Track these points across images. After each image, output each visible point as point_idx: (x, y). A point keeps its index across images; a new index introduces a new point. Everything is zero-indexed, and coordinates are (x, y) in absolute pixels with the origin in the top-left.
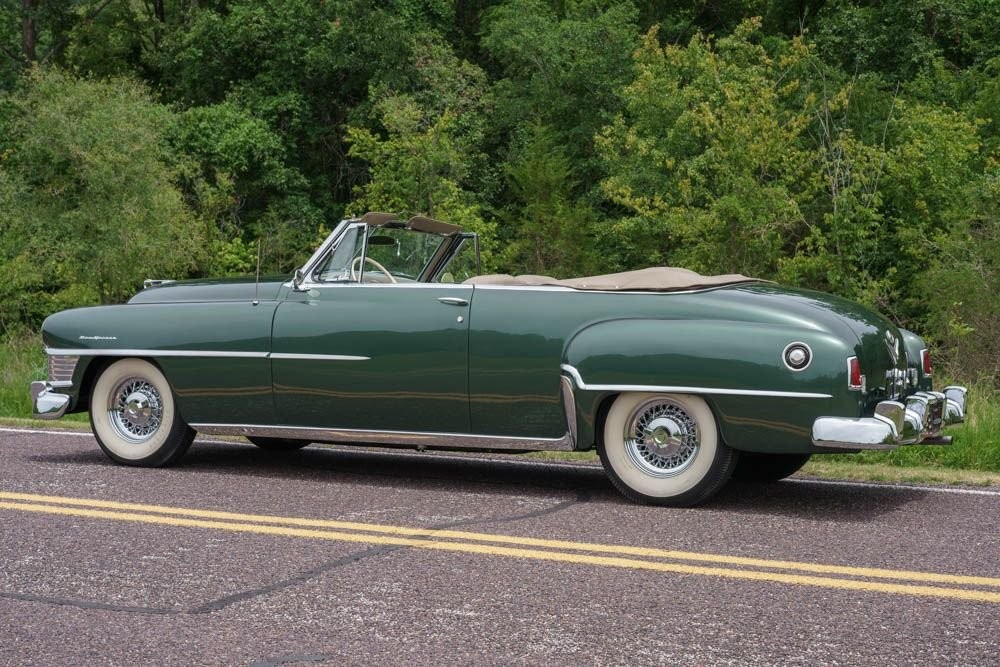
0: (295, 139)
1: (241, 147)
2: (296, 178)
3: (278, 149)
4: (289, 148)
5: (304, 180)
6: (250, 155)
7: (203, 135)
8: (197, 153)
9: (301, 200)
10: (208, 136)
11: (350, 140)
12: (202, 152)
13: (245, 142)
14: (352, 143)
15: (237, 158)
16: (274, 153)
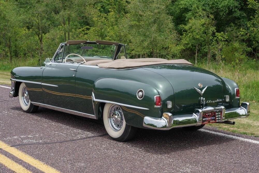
0: (243, 3)
1: (227, 6)
2: (243, 14)
3: (238, 6)
4: (241, 6)
5: (245, 15)
6: (229, 8)
7: (216, 3)
8: (214, 8)
9: (245, 20)
10: (217, 3)
11: (249, 3)
12: (216, 8)
13: (228, 5)
14: (249, 4)
15: (225, 9)
16: (236, 7)
